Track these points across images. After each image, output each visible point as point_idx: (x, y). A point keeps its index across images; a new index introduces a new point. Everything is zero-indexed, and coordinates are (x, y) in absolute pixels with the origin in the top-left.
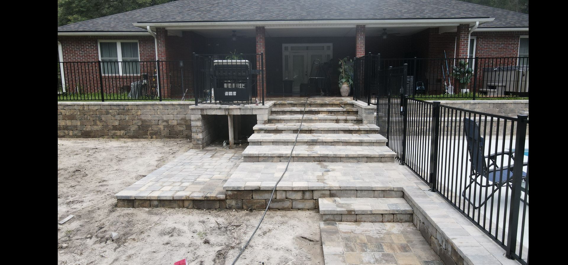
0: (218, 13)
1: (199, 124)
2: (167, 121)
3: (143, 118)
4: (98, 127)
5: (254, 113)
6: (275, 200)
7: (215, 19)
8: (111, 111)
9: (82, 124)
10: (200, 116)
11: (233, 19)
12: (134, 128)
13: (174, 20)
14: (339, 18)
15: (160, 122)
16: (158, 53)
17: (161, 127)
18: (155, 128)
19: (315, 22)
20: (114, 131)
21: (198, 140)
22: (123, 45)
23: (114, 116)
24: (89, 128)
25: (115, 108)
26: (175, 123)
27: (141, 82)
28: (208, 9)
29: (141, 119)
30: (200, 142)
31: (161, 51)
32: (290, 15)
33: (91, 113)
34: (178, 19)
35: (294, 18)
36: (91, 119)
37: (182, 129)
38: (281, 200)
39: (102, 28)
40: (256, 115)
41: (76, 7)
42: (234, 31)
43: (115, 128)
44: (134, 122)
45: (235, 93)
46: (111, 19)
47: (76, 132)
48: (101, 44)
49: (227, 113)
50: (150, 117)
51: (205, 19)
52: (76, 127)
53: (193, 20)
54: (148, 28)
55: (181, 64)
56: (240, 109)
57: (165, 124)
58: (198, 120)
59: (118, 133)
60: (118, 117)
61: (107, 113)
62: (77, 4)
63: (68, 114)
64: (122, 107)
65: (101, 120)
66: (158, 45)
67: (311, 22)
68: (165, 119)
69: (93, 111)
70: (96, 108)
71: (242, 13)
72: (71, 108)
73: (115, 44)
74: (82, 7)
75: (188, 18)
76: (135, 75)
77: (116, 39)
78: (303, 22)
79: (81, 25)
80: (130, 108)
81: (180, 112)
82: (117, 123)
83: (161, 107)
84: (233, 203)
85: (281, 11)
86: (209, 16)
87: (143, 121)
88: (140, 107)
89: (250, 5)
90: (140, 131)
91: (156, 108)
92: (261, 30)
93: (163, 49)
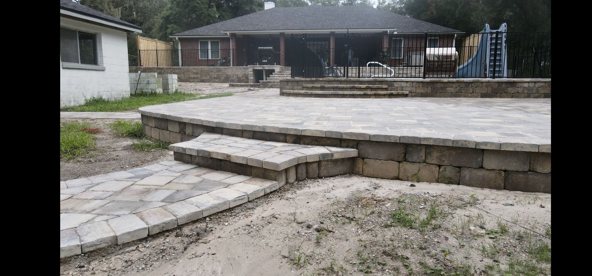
0: (262, 26)
1: (252, 73)
2: (237, 75)
3: (227, 73)
4: (208, 78)
5: (274, 68)
6: (274, 85)
7: (260, 29)
8: (213, 71)
9: (201, 77)
10: (252, 70)
11: (269, 29)
12: (223, 78)
13: (240, 30)
14: (320, 28)
15: (234, 75)
16: (232, 46)
17: (235, 78)
18: (232, 79)
19: (308, 30)
20: (215, 80)
21: (251, 80)
22: (211, 42)
23: (215, 73)
24: (204, 78)
25: (215, 69)
26: (241, 76)
27: (222, 61)
28: (257, 24)
29: (226, 74)
30: (252, 81)
31: (233, 45)
32: (297, 26)
33: (205, 71)
34: (242, 29)
35: (298, 28)
36: (205, 74)
37: (244, 79)
38: (276, 85)
39: (201, 34)
40: (274, 70)
41: (173, 19)
42: (270, 35)
43: (215, 78)
44: (223, 75)
45: (266, 61)
46: (204, 28)
47: (198, 80)
48: (200, 42)
49: (263, 69)
50: (230, 73)
51: (255, 29)
52: (198, 77)
53: (249, 30)
54: (228, 33)
55: (244, 50)
56: (268, 67)
57: (236, 76)
58: (251, 71)
59: (216, 80)
60: (216, 73)
61: (212, 71)
62: (173, 17)
63: (195, 72)
64: (218, 69)
65: (209, 75)
66: (232, 42)
67: (306, 30)
68: (236, 74)
69: (206, 70)
70: (207, 69)
71: (274, 26)
72: (197, 69)
73: (208, 42)
74: (176, 19)
75: (247, 29)
76: (217, 59)
77: (208, 39)
78: (302, 31)
79: (190, 32)
80: (222, 69)
81: (243, 71)
82: (216, 76)
83: (235, 69)
84: (262, 86)
85: (293, 25)
86: (257, 28)
87: (227, 75)
88: (226, 69)
89: (279, 21)
90: (226, 80)
91: (233, 69)
92: (282, 34)
93: (234, 44)
